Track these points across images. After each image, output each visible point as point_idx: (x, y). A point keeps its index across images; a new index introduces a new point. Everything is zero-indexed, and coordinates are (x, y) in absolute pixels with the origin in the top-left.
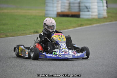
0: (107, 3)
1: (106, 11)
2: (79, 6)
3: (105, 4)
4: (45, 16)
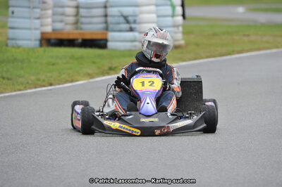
0: (183, 6)
1: (181, 29)
2: (106, 16)
3: (179, 10)
4: (7, 45)
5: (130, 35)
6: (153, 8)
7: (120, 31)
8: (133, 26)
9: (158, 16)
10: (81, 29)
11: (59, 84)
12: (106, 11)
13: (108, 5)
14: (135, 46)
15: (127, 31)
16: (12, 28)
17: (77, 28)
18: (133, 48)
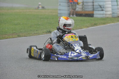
2: (93, 5)
4: (58, 16)
5: (102, 12)
6: (110, 3)
7: (98, 11)
8: (103, 9)
9: (112, 6)
10: (84, 10)
11: (76, 30)
12: (93, 4)
13: (94, 1)
14: (104, 16)
15: (101, 11)
16: (60, 10)
17: (83, 10)
18: (103, 17)
